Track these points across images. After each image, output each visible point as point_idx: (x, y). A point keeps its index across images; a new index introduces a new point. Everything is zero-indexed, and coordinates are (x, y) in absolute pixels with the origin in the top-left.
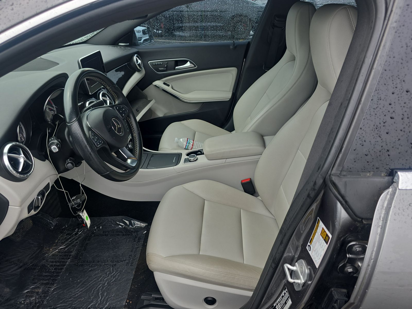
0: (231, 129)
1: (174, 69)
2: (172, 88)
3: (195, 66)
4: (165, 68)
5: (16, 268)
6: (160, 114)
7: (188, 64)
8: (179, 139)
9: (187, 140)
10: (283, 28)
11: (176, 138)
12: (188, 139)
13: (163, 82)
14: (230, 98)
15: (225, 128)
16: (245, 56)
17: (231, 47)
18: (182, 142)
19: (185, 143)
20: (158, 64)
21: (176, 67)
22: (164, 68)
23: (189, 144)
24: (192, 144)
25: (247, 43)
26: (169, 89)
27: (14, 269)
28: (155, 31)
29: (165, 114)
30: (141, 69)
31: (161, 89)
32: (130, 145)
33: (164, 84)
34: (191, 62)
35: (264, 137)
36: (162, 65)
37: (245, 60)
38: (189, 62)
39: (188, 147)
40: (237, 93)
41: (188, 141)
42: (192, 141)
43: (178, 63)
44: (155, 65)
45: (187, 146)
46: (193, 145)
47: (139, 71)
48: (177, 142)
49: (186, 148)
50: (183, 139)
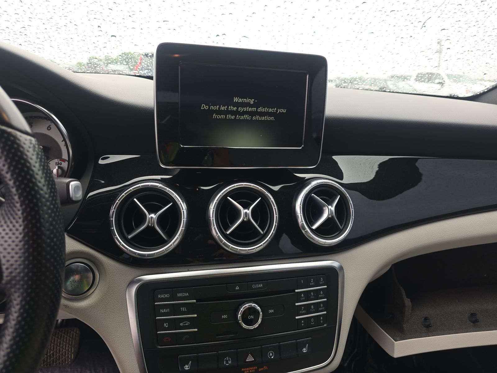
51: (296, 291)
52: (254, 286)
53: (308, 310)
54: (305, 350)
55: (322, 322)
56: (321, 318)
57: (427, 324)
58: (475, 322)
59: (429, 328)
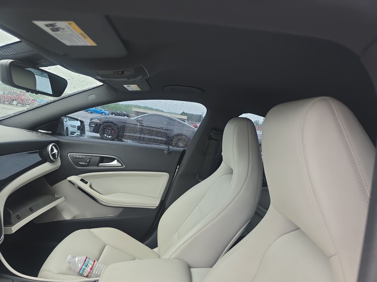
0: (153, 245)
1: (98, 165)
2: (91, 187)
3: (122, 166)
4: (87, 163)
6: (67, 216)
7: (115, 163)
8: (74, 257)
10: (220, 141)
11: (70, 256)
13: (81, 178)
14: (157, 206)
15: (146, 242)
16: (179, 163)
17: (165, 152)
18: (77, 262)
19: (80, 265)
20: (79, 158)
21: (100, 164)
22: (85, 163)
23: (86, 267)
24: (90, 266)
25: (182, 150)
26: (86, 187)
28: (106, 135)
29: (73, 217)
30: (54, 160)
31: (77, 186)
33: (82, 180)
34: (118, 161)
35: (191, 269)
36: (83, 159)
37: (178, 167)
38: (116, 160)
39: (83, 271)
40: (166, 201)
41: (86, 262)
42: (92, 263)
43: (102, 160)
44: (76, 158)
45: (82, 269)
46: (91, 269)
47: (51, 162)
48: (69, 263)
49: (81, 272)
50: (80, 258)
57: (18, 217)
58: (32, 211)
59: (19, 219)
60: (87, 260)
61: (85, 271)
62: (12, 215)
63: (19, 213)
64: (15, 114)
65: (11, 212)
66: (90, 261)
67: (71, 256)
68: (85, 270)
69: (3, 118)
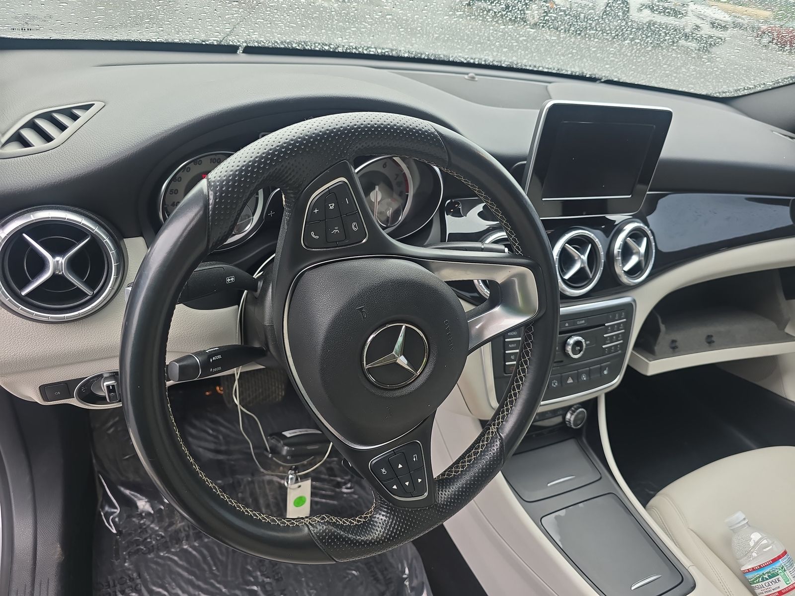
5: (212, 446)
8: (753, 526)
9: (779, 557)
11: (740, 515)
12: (785, 553)
18: (752, 544)
23: (770, 577)
27: (207, 445)
32: (572, 414)
48: (732, 528)
49: (750, 576)
50: (765, 542)
51: (606, 325)
52: (578, 323)
53: (611, 339)
54: (605, 372)
55: (618, 349)
56: (618, 346)
57: (674, 345)
58: (710, 343)
59: (675, 349)
60: (781, 562)
61: (760, 584)
62: (662, 335)
63: (679, 336)
64: (779, 83)
65: (663, 327)
66: (787, 571)
67: (743, 516)
68: (763, 583)
69: (746, 92)
